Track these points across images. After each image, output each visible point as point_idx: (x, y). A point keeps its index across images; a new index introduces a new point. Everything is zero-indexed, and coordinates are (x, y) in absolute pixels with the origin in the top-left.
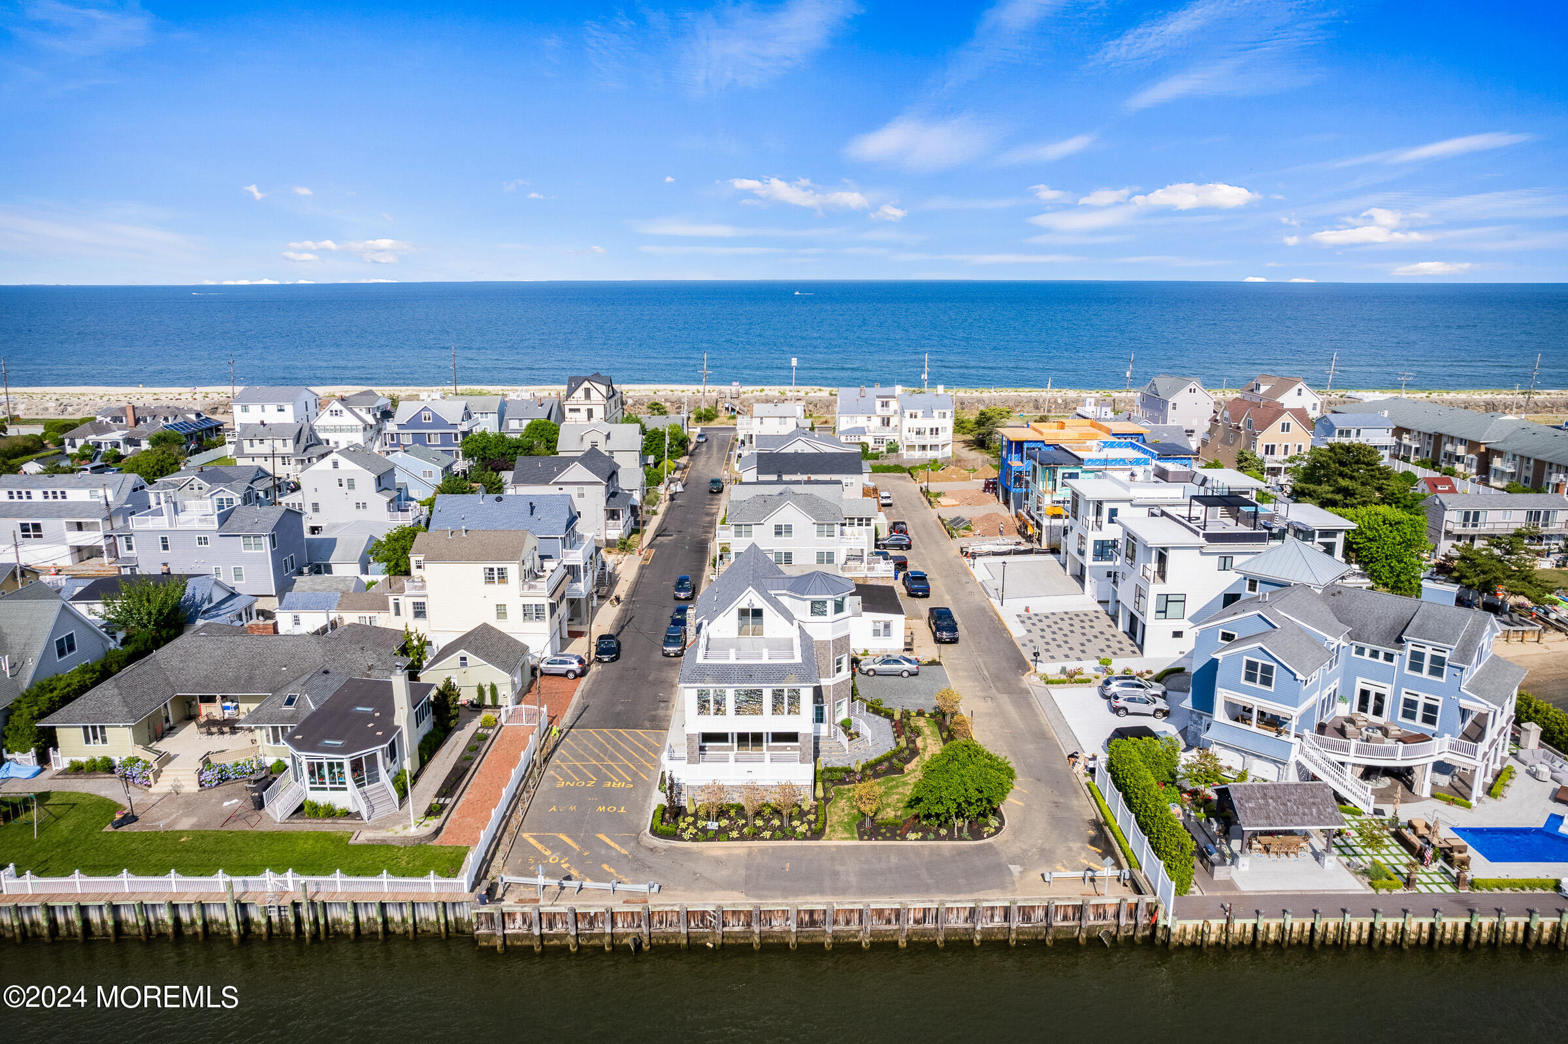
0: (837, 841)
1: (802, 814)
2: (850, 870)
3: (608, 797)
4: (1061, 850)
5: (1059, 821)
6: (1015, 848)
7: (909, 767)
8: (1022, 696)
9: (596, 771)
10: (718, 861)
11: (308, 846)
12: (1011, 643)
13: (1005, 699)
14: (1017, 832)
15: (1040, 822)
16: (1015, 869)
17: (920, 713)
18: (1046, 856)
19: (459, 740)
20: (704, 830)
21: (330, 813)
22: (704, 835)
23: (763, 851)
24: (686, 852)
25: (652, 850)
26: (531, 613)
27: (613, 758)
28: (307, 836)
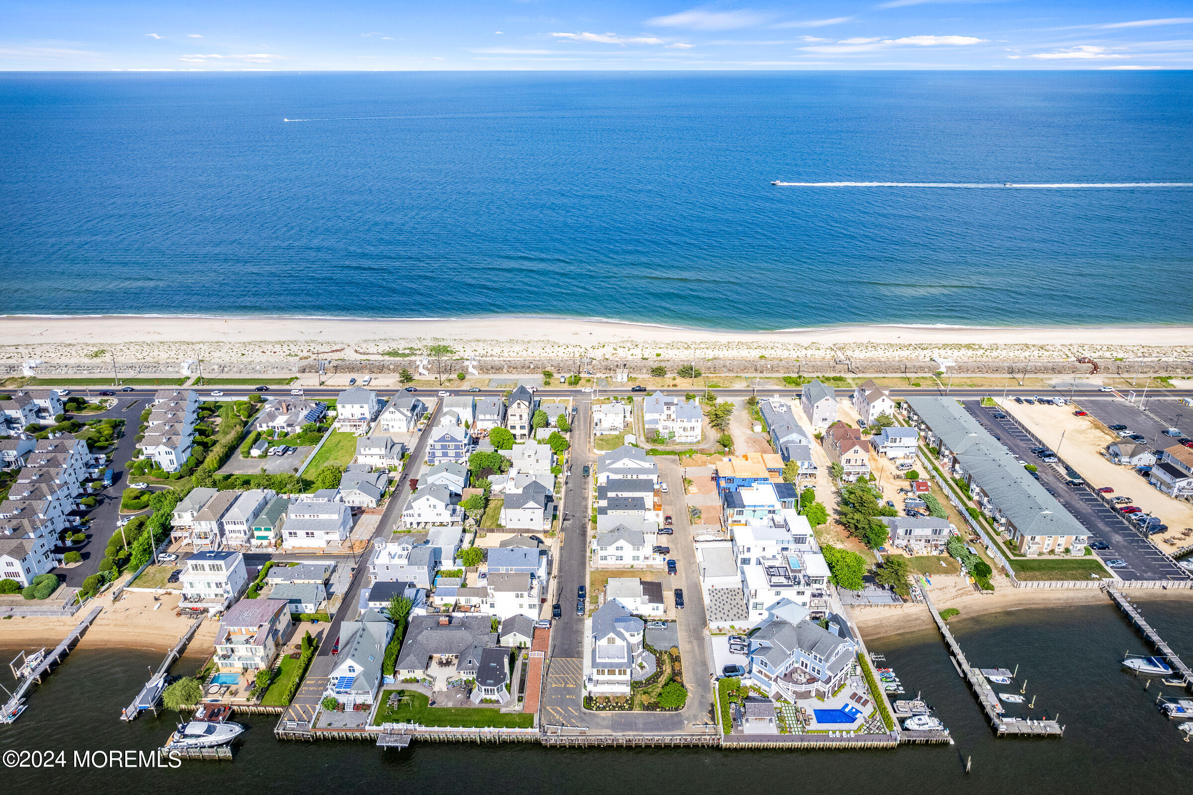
0: (637, 711)
1: (627, 701)
2: (640, 722)
3: (569, 691)
4: (700, 715)
5: (701, 704)
6: (687, 715)
7: (660, 679)
8: (701, 640)
9: (564, 680)
10: (603, 718)
11: (488, 713)
12: (704, 608)
13: (695, 642)
14: (689, 708)
15: (696, 703)
16: (686, 722)
17: (666, 652)
18: (695, 717)
19: (519, 664)
20: (599, 707)
21: (491, 701)
22: (598, 708)
23: (616, 714)
24: (594, 714)
25: (585, 713)
26: (531, 606)
27: (568, 674)
28: (487, 710)
